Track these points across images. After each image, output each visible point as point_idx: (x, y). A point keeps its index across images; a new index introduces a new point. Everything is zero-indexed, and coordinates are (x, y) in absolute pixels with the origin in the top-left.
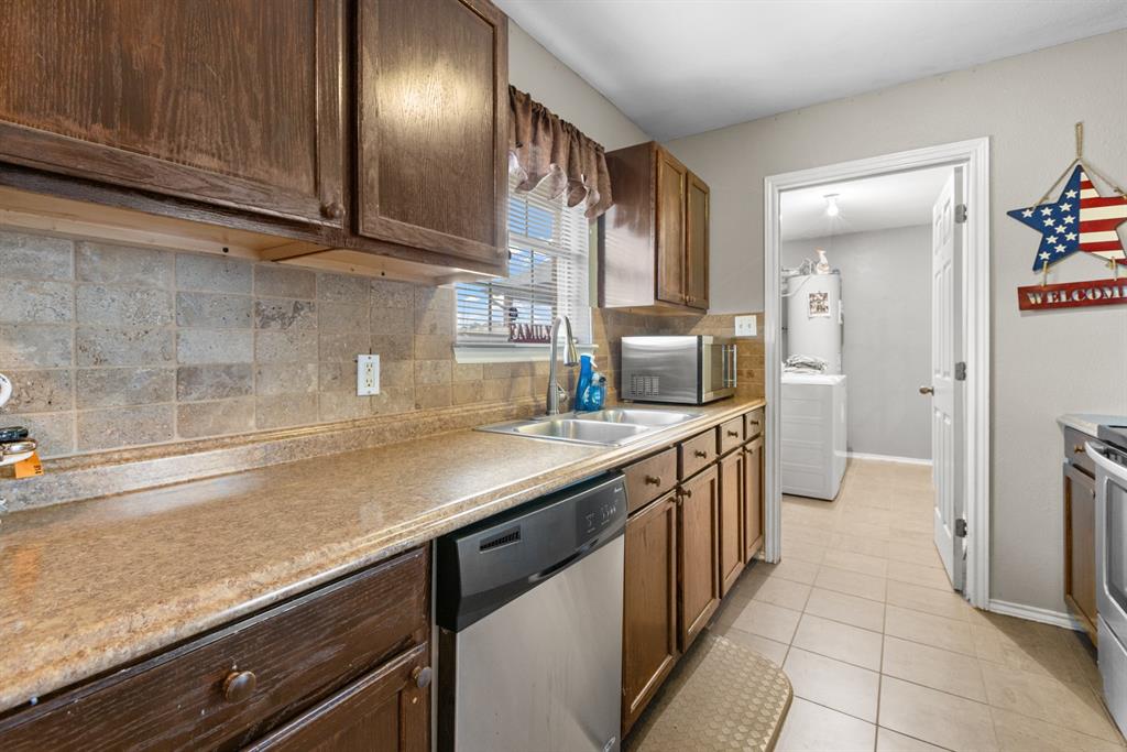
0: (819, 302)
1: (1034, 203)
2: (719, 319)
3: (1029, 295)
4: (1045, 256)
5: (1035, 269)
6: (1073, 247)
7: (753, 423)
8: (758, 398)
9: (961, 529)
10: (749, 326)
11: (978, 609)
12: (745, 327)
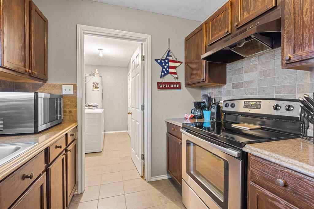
0: (96, 85)
1: (160, 58)
2: (54, 86)
3: (160, 85)
4: (163, 74)
5: (161, 77)
6: (168, 72)
7: (71, 135)
8: (74, 122)
9: (143, 158)
10: (70, 90)
11: (148, 182)
12: (67, 90)
